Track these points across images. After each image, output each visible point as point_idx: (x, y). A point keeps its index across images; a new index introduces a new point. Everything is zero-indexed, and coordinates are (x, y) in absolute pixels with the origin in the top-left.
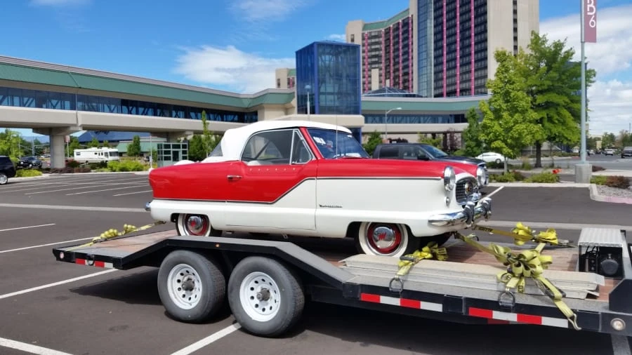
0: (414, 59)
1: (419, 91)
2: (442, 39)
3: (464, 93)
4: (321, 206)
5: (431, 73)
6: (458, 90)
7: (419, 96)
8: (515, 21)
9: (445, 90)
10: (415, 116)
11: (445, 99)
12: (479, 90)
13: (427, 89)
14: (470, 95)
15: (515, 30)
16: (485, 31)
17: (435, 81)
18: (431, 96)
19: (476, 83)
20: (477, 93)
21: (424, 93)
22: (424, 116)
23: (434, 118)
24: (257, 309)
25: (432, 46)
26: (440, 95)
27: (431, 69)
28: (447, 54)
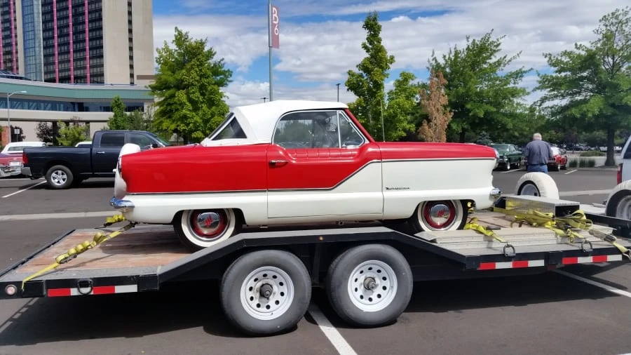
0: (18, 37)
1: (26, 74)
2: (52, 20)
3: (79, 81)
4: (387, 189)
5: (40, 55)
6: (72, 77)
7: (26, 79)
8: (130, 13)
9: (57, 76)
10: (34, 101)
11: (57, 85)
12: (95, 79)
13: (36, 72)
14: (85, 83)
15: (130, 22)
16: (100, 19)
17: (45, 65)
18: (42, 81)
19: (91, 71)
20: (93, 82)
21: (33, 76)
22: (44, 102)
23: (54, 105)
24: (363, 300)
25: (40, 27)
26: (53, 81)
27: (40, 51)
28: (58, 37)
